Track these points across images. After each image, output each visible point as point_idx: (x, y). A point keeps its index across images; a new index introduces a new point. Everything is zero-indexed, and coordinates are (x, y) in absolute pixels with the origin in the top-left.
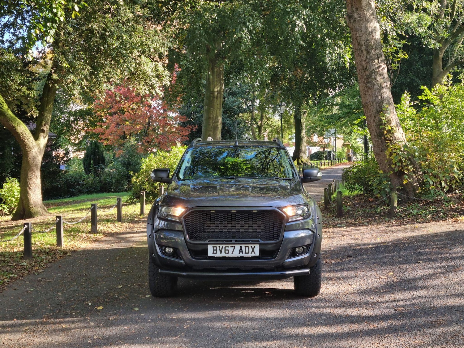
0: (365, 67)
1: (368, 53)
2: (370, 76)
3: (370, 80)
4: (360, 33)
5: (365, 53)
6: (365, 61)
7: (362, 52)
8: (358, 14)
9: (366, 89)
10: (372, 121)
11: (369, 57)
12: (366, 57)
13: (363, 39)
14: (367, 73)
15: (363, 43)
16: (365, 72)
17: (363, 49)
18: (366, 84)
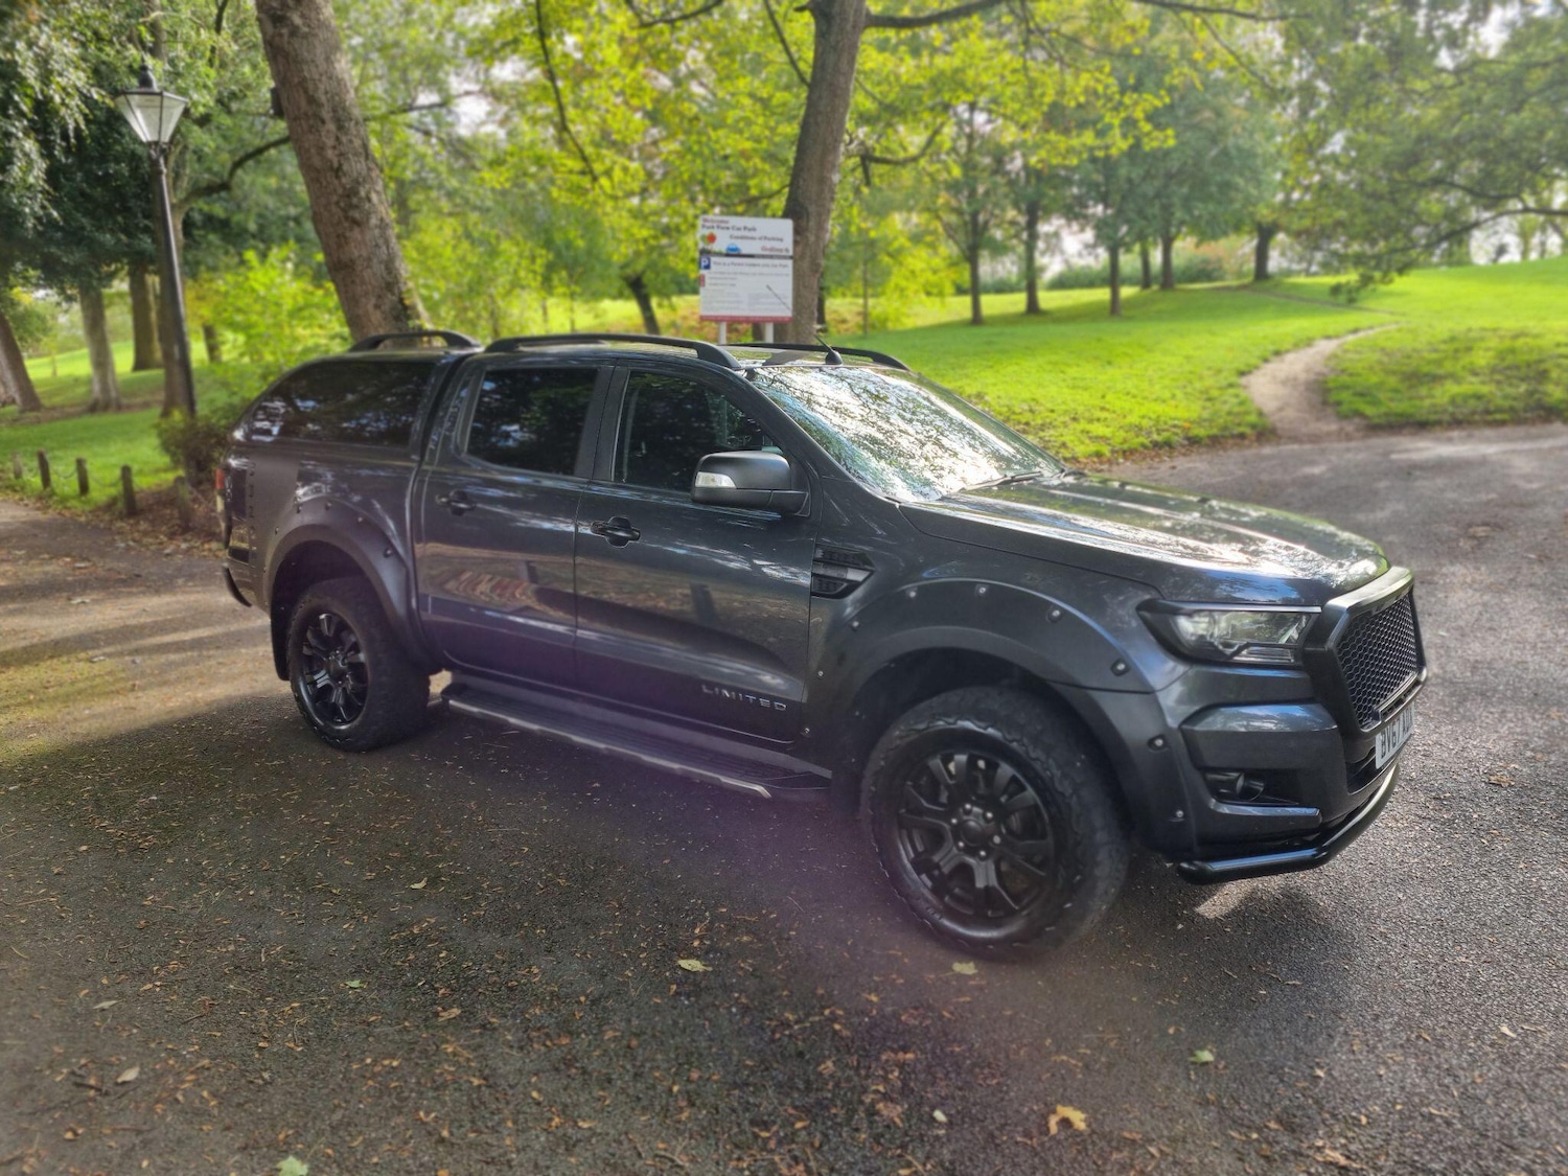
0: (336, 165)
1: (340, 128)
2: (351, 193)
3: (355, 201)
4: (313, 69)
5: (331, 126)
6: (334, 148)
7: (323, 122)
8: (303, 16)
9: (346, 224)
10: (370, 307)
11: (344, 139)
12: (337, 139)
13: (322, 87)
14: (344, 180)
15: (323, 99)
16: (337, 177)
17: (326, 114)
18: (345, 211)
